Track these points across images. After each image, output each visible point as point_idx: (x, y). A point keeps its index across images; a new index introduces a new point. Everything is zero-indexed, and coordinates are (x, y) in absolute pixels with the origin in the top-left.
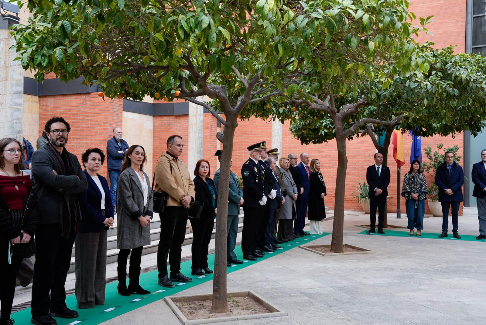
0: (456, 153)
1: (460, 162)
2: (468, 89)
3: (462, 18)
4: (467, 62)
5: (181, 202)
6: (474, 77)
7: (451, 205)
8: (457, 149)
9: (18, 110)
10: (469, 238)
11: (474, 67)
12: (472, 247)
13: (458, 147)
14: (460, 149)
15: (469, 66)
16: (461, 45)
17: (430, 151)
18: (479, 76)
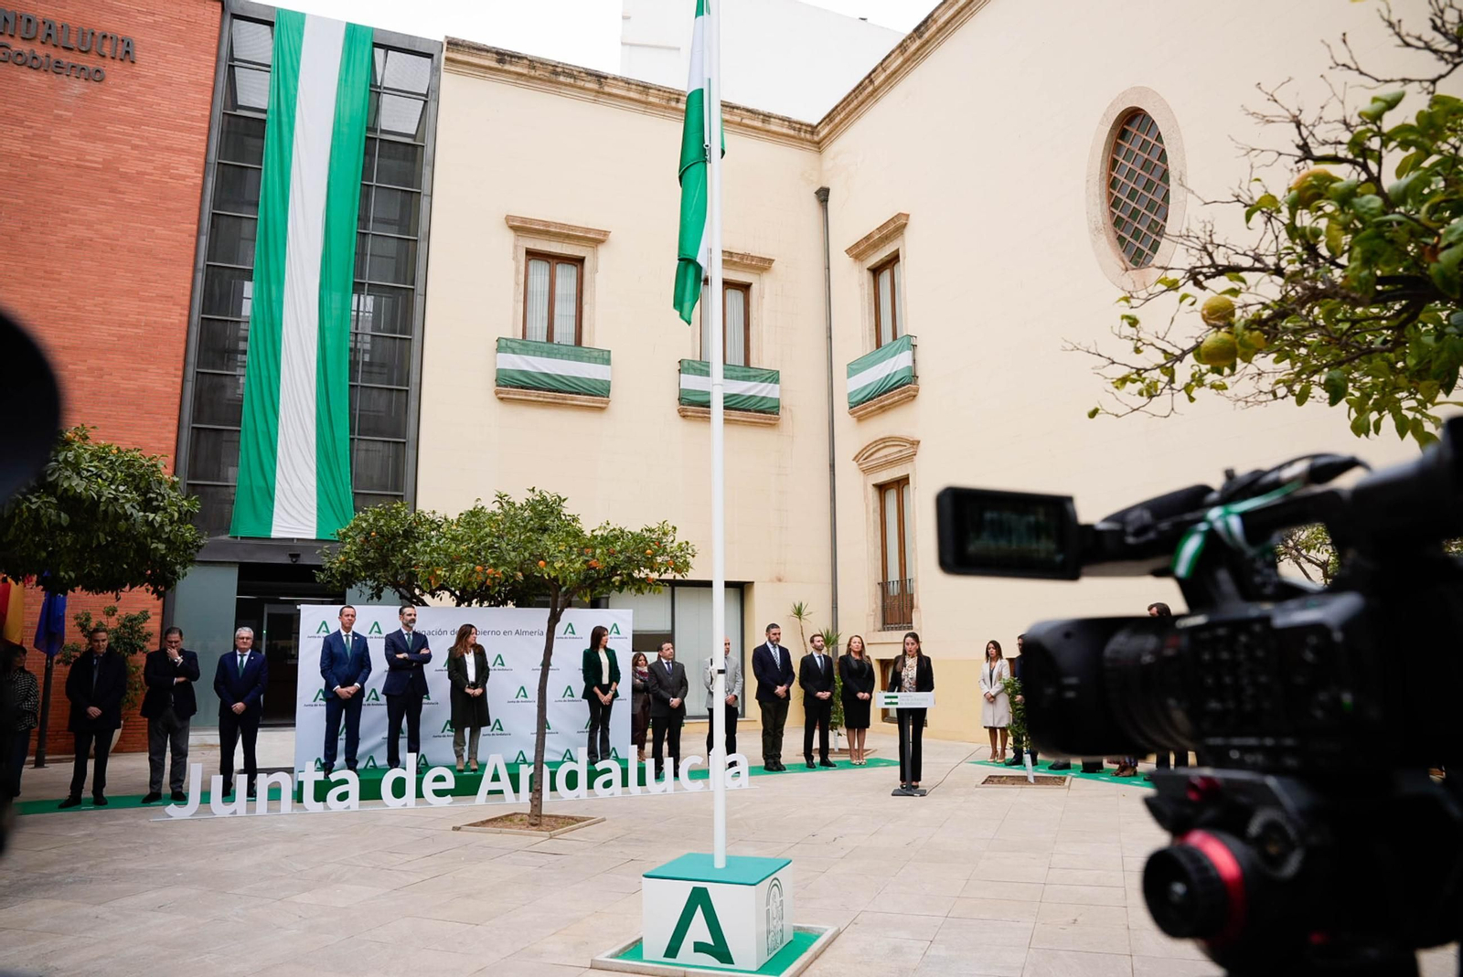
0: (143, 625)
1: (151, 644)
2: (100, 516)
3: (176, 369)
4: (107, 462)
6: (109, 493)
7: (94, 737)
8: (145, 616)
10: (126, 801)
11: (119, 474)
12: (112, 823)
13: (150, 613)
14: (152, 617)
15: (105, 471)
16: (170, 419)
17: (88, 619)
18: (123, 492)
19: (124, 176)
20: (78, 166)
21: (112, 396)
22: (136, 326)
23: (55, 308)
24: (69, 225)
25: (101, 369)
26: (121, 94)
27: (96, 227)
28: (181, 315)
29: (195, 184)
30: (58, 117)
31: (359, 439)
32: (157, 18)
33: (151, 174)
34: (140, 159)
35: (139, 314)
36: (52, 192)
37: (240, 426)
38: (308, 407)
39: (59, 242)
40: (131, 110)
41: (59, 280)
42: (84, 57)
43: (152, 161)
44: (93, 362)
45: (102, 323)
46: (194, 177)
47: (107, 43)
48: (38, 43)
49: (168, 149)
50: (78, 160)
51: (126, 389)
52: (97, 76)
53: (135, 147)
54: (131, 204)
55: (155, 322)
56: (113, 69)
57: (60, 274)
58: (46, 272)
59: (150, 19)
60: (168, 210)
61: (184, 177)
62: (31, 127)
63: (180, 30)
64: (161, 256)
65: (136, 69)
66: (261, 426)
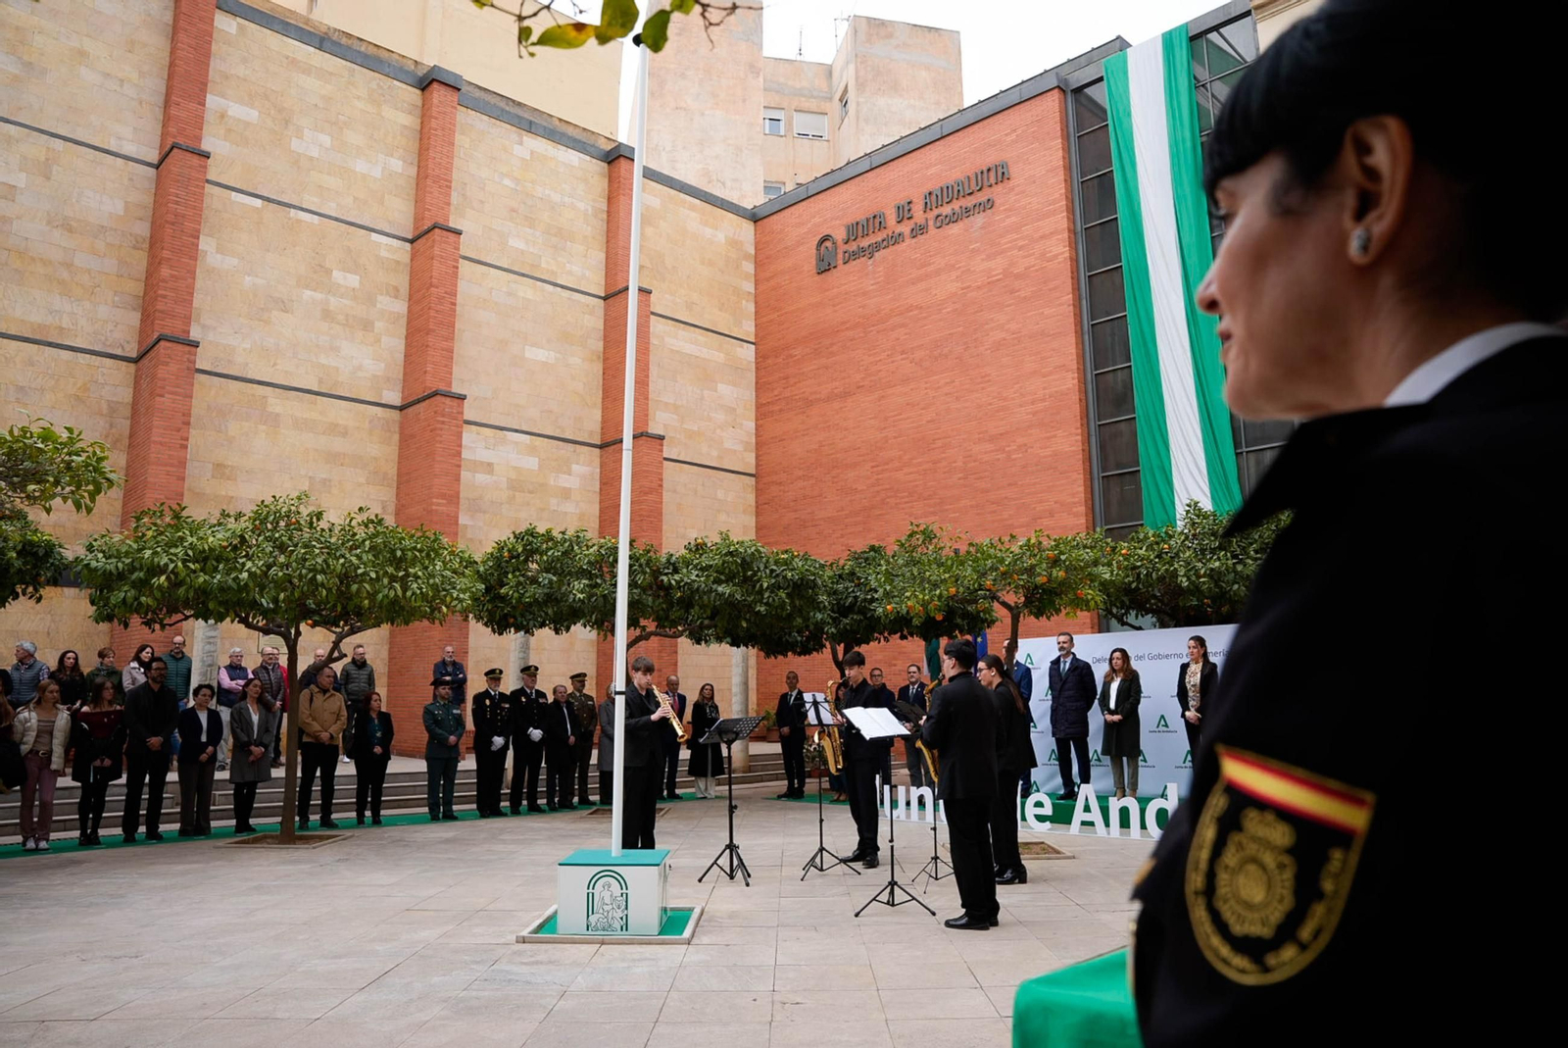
3: (1077, 429)
5: (317, 738)
9: (210, 643)
16: (1080, 474)
19: (1018, 276)
20: (989, 283)
21: (1037, 465)
22: (1043, 400)
23: (990, 404)
24: (991, 334)
25: (1025, 445)
26: (1005, 210)
27: (1007, 327)
28: (1073, 379)
29: (1065, 259)
30: (973, 251)
31: (1247, 452)
32: (1019, 132)
33: (1033, 266)
34: (1025, 257)
35: (1044, 389)
36: (977, 312)
37: (1139, 466)
38: (1194, 431)
39: (986, 350)
40: (1014, 219)
41: (989, 381)
42: (980, 194)
43: (1033, 254)
44: (1020, 440)
45: (1021, 406)
46: (1063, 253)
47: (992, 174)
48: (955, 200)
49: (1042, 237)
50: (989, 278)
51: (1045, 457)
52: (990, 204)
53: (1020, 248)
54: (1025, 298)
55: (1056, 392)
56: (998, 193)
57: (989, 375)
58: (982, 377)
59: (1014, 136)
60: (1050, 290)
61: (1056, 256)
62: (960, 267)
63: (1034, 132)
64: (1052, 333)
65: (1011, 183)
66: (1155, 462)
